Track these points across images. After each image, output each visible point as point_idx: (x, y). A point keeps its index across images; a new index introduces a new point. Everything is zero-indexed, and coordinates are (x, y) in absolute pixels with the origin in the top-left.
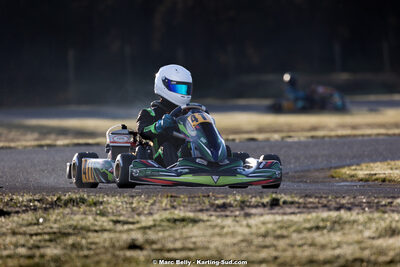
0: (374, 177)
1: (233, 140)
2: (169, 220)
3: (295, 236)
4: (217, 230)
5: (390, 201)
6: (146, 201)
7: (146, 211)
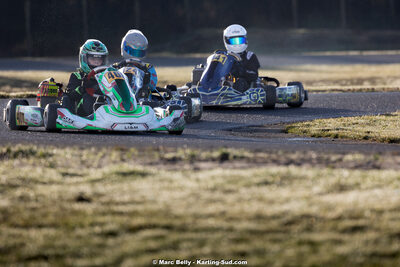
0: (326, 133)
2: (117, 173)
3: (244, 192)
4: (166, 184)
5: (339, 156)
6: (96, 154)
7: (96, 164)
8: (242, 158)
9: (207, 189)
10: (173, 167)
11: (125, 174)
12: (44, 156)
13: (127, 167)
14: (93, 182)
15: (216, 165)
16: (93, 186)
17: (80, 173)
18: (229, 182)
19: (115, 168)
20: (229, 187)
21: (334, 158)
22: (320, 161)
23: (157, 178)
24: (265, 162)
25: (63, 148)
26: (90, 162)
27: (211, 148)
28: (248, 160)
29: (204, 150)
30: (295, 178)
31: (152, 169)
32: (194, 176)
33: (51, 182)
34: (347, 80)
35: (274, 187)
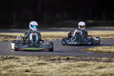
0: (98, 51)
1: (59, 40)
2: (37, 64)
3: (73, 69)
4: (51, 67)
5: (100, 58)
6: (32, 58)
7: (31, 61)
8: (73, 59)
9: (63, 68)
10: (53, 62)
11: (39, 64)
13: (40, 62)
14: (31, 66)
15: (65, 61)
16: (30, 67)
17: (27, 63)
18: (69, 66)
19: (37, 62)
20: (70, 67)
21: (99, 59)
22: (95, 60)
23: (49, 65)
24: (79, 60)
25: (22, 56)
26: (30, 60)
28: (75, 59)
29: (63, 57)
30: (88, 65)
31: (47, 62)
32: (59, 64)
33: (19, 66)
34: (105, 35)
35: (82, 68)
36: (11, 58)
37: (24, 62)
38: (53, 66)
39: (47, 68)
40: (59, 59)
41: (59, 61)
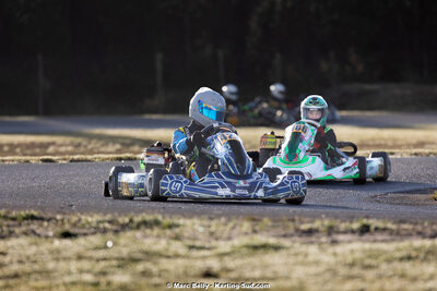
2: (248, 246)
3: (384, 266)
4: (300, 258)
6: (226, 224)
7: (225, 235)
8: (385, 229)
9: (345, 265)
10: (308, 239)
11: (256, 248)
12: (170, 227)
13: (260, 239)
14: (221, 255)
15: (356, 237)
16: (221, 260)
17: (207, 245)
18: (370, 257)
19: (246, 240)
20: (373, 262)
23: (292, 251)
24: (409, 235)
25: (191, 217)
26: (218, 234)
27: (352, 219)
28: (391, 232)
29: (345, 221)
31: (286, 242)
32: (331, 250)
33: (177, 256)
35: (417, 263)
36: (145, 223)
37: (195, 239)
38: (306, 255)
39: (286, 264)
40: (331, 230)
41: (330, 239)
